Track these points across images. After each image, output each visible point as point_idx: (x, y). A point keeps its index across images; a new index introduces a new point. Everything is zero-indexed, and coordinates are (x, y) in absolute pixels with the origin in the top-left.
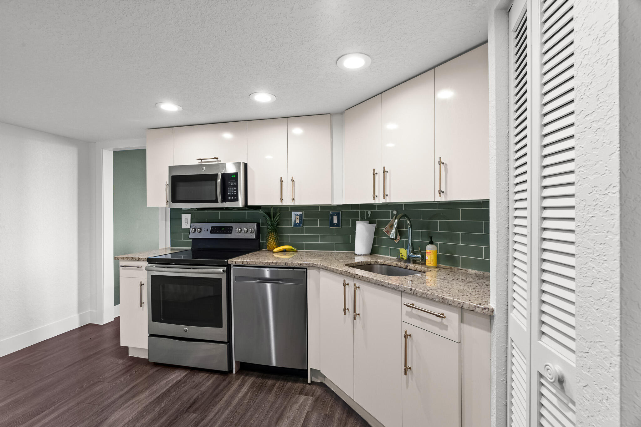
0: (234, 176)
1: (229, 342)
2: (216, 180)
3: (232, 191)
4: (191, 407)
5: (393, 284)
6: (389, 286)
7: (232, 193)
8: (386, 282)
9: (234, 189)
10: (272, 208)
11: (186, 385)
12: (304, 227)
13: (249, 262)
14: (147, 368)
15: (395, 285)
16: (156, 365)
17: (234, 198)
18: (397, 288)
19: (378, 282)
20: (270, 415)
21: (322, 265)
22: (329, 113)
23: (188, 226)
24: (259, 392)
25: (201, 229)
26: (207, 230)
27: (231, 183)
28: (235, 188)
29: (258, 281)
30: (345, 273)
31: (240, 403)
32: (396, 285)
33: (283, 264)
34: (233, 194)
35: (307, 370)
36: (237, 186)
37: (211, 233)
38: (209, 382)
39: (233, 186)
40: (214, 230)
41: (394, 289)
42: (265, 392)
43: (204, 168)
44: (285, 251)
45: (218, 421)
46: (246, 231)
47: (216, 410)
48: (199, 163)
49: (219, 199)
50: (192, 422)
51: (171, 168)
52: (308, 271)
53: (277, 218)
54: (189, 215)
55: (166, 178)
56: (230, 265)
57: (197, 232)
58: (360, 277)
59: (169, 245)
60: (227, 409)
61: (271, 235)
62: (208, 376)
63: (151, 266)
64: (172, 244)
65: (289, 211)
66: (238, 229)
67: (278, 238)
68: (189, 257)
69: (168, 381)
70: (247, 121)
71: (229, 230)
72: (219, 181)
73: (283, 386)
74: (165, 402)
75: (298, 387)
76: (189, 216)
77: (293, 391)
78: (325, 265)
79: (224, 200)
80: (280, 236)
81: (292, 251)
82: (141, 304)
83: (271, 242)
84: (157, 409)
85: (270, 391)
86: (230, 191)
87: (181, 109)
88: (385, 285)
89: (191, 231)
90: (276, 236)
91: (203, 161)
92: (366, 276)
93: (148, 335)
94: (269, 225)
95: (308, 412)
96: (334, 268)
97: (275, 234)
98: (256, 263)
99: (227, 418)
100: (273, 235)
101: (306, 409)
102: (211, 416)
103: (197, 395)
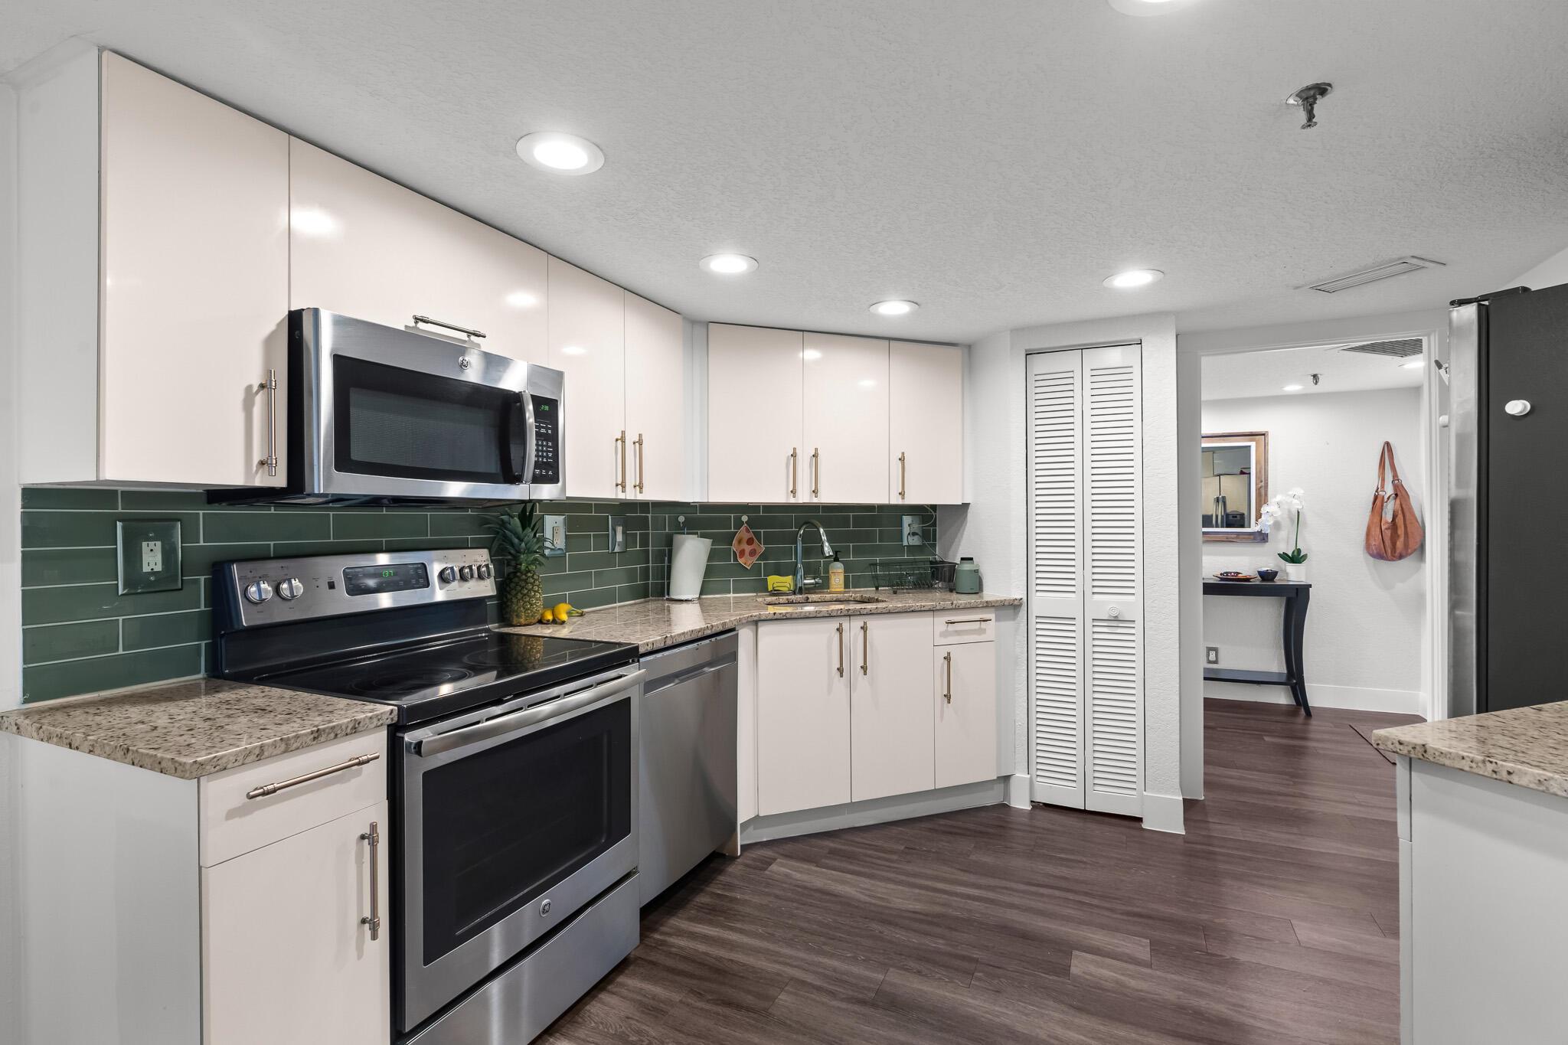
0: (547, 409)
2: (526, 415)
3: (543, 451)
7: (543, 457)
9: (547, 446)
12: (567, 554)
17: (547, 472)
26: (331, 586)
27: (540, 428)
28: (550, 444)
34: (545, 460)
35: (736, 829)
36: (554, 438)
37: (351, 593)
39: (547, 438)
43: (468, 359)
46: (466, 576)
49: (529, 473)
70: (546, 252)
71: (413, 576)
79: (537, 477)
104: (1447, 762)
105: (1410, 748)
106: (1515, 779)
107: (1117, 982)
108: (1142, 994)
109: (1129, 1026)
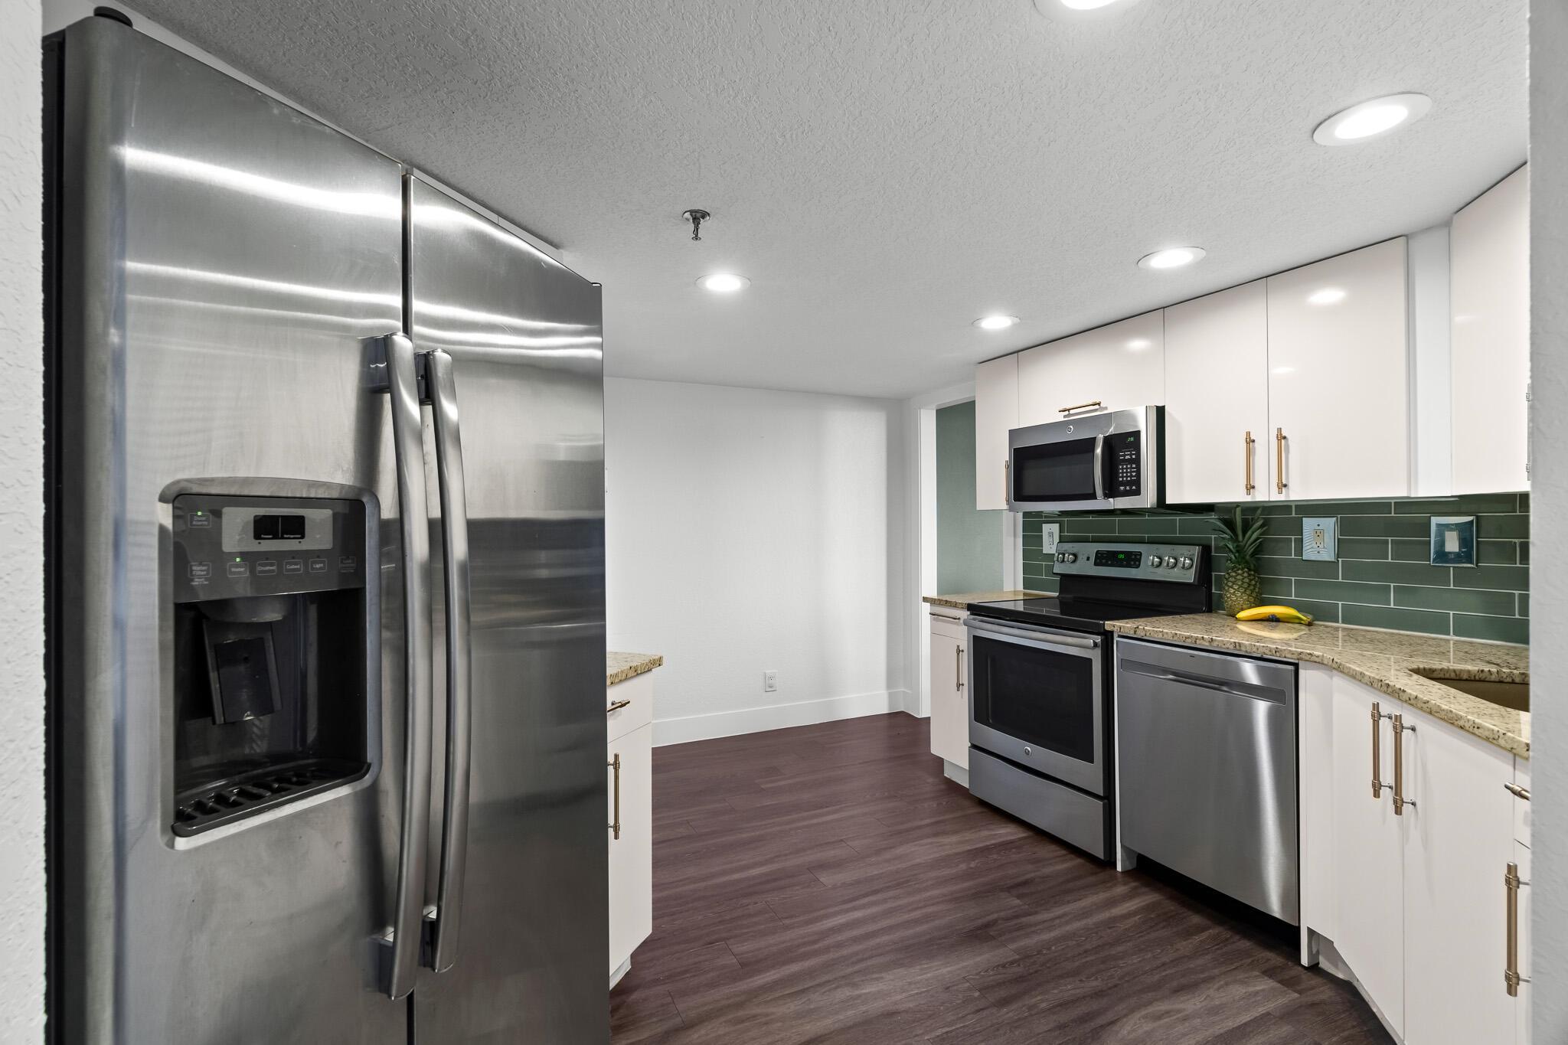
0: (1132, 439)
1: (1108, 798)
2: (1093, 450)
3: (1127, 472)
4: (1017, 887)
5: (1486, 727)
6: (1475, 729)
7: (1127, 477)
8: (1469, 717)
9: (1131, 468)
10: (1238, 510)
11: (1019, 853)
12: (1340, 560)
13: (1149, 630)
14: (966, 803)
15: (1489, 729)
16: (982, 803)
17: (1131, 488)
18: (1494, 739)
19: (1450, 715)
20: (1167, 972)
21: (1333, 660)
22: (1400, 234)
23: (1053, 551)
24: (1161, 925)
25: (1075, 555)
26: (1088, 559)
27: (1124, 456)
28: (1134, 466)
29: (1171, 677)
30: (1380, 684)
31: (1111, 923)
32: (1493, 730)
33: (1228, 645)
34: (1129, 479)
35: (1298, 929)
36: (1137, 461)
37: (1096, 564)
38: (1062, 865)
39: (1131, 461)
40: (1102, 559)
41: (1487, 739)
42: (1175, 930)
43: (1071, 427)
44: (1273, 620)
45: (1055, 929)
46: (1171, 564)
47: (1059, 911)
48: (1065, 417)
49: (1099, 491)
50: (1009, 909)
51: (1014, 434)
52: (1302, 672)
53: (1253, 533)
54: (1057, 526)
55: (1004, 455)
56: (1112, 633)
57: (1068, 561)
58: (1410, 699)
59: (1020, 587)
60: (1079, 920)
61: (1235, 577)
62: (1064, 855)
63: (974, 619)
64: (1027, 584)
65: (1294, 515)
66: (1151, 558)
67: (1255, 585)
68: (1055, 612)
69: (991, 835)
70: (1164, 308)
71: (1133, 560)
72: (1099, 451)
73: (1227, 940)
74: (978, 863)
75: (1268, 960)
76: (1055, 527)
77: (1250, 960)
78: (1339, 661)
79: (1111, 491)
80: (1262, 581)
81: (1297, 621)
82: (959, 685)
83: (1234, 594)
84: (963, 866)
85: (1188, 933)
86: (1123, 473)
87: (1017, 320)
88: (1467, 728)
89: (1055, 559)
90: (1251, 580)
91: (1072, 412)
92: (1425, 698)
93: (970, 745)
94: (1231, 551)
95: (1268, 1014)
96: (1356, 671)
97: (1246, 575)
98: (1165, 636)
99: (1074, 934)
100: (1242, 575)
101: (1263, 1007)
102: (1046, 916)
103: (1032, 875)
109: (851, 1023)
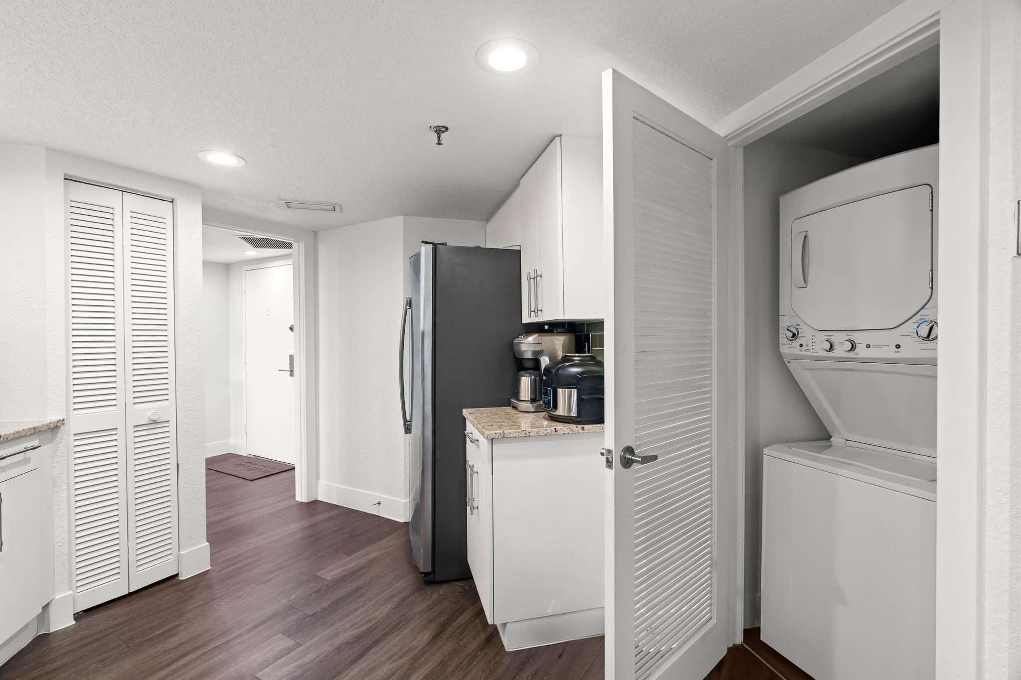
104: (511, 436)
105: (499, 435)
106: (531, 434)
107: (300, 666)
108: (317, 660)
